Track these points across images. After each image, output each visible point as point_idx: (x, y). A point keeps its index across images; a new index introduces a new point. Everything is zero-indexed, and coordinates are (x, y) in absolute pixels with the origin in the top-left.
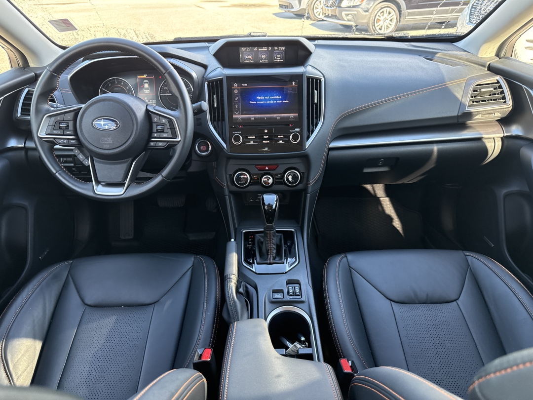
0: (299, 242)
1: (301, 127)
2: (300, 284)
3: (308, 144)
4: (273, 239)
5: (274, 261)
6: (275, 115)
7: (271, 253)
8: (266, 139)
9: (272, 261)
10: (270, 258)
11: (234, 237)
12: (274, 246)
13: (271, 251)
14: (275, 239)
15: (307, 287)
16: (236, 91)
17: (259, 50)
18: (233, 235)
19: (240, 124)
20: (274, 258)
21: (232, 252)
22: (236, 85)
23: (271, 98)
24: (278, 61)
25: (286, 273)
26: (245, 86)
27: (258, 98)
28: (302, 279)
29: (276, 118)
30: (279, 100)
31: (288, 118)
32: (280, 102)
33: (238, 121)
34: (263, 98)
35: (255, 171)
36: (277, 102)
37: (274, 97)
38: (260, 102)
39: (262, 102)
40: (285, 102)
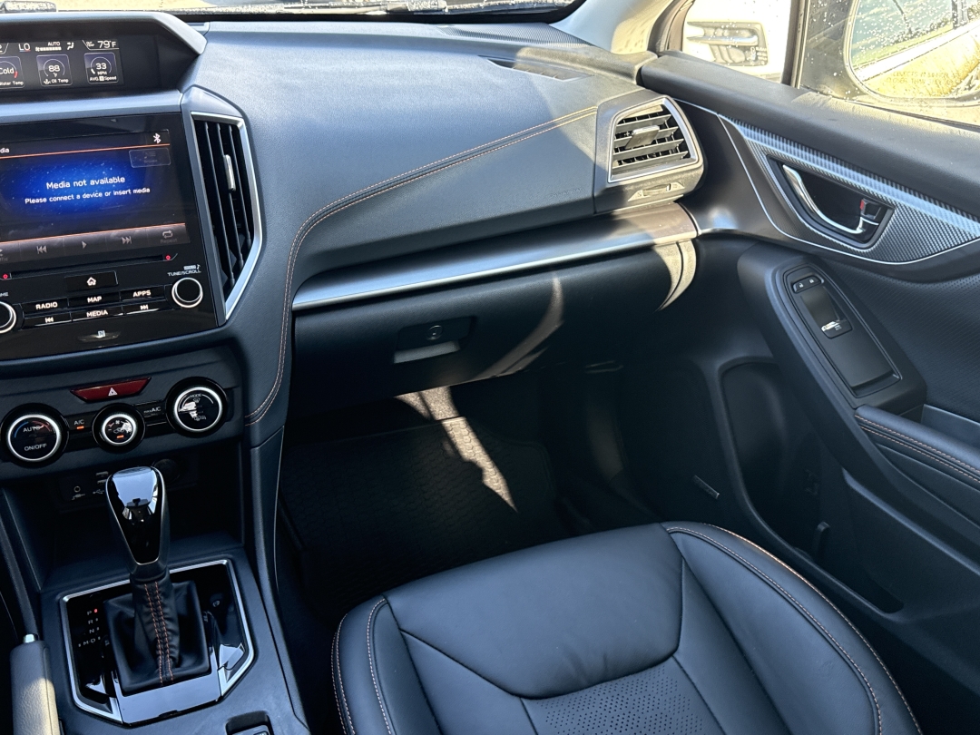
0: (247, 595)
1: (199, 258)
2: (269, 724)
3: (230, 306)
4: (164, 606)
5: (179, 672)
6: (114, 233)
7: (164, 649)
8: (95, 307)
9: (170, 674)
10: (165, 666)
11: (35, 630)
12: (171, 626)
13: (164, 643)
14: (171, 602)
15: (290, 726)
17: (37, 49)
18: (31, 621)
20: (178, 663)
21: (32, 679)
23: (92, 183)
24: (102, 79)
25: (221, 699)
26: (1, 154)
27: (48, 185)
28: (274, 706)
29: (117, 242)
30: (120, 187)
31: (158, 236)
32: (124, 192)
34: (68, 185)
36: (115, 193)
37: (103, 182)
38: (60, 198)
39: (65, 198)
40: (139, 191)
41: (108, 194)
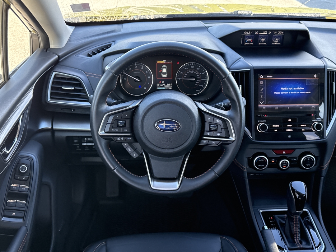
3: (327, 132)
4: (298, 224)
5: (304, 247)
6: (298, 105)
7: (296, 237)
8: (289, 128)
9: (301, 246)
10: (298, 243)
13: (296, 235)
16: (261, 83)
17: (260, 33)
19: (265, 113)
20: (301, 243)
22: (261, 77)
23: (294, 89)
24: (276, 43)
26: (270, 78)
27: (282, 88)
29: (298, 108)
30: (302, 91)
31: (310, 108)
32: (303, 93)
33: (262, 110)
34: (287, 89)
35: (274, 154)
36: (300, 93)
37: (297, 89)
38: (284, 93)
39: (286, 93)
40: (307, 93)
41: (298, 93)
